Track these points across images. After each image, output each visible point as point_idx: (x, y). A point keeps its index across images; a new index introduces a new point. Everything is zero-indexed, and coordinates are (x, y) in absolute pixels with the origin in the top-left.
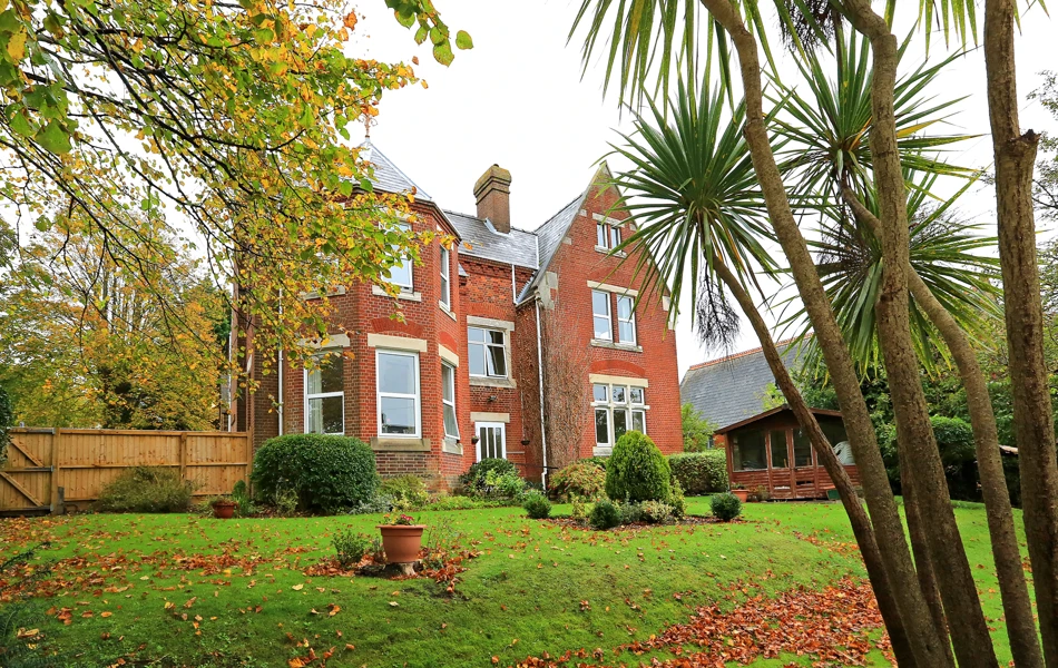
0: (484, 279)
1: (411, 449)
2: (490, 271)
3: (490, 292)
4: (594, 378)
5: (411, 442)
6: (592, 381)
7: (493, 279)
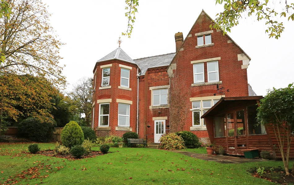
0: (160, 73)
1: (105, 129)
2: (162, 70)
3: (161, 77)
4: (192, 99)
5: (106, 128)
6: (191, 101)
7: (163, 73)
